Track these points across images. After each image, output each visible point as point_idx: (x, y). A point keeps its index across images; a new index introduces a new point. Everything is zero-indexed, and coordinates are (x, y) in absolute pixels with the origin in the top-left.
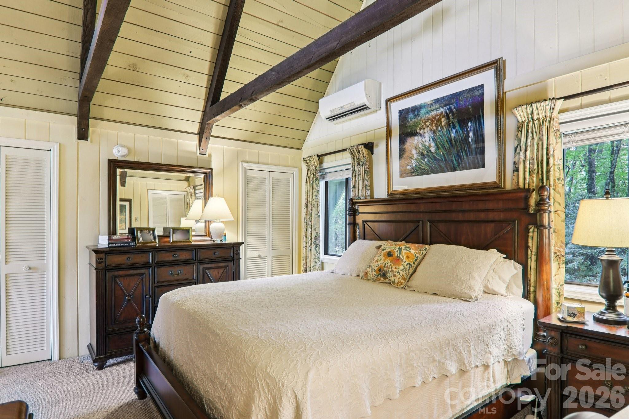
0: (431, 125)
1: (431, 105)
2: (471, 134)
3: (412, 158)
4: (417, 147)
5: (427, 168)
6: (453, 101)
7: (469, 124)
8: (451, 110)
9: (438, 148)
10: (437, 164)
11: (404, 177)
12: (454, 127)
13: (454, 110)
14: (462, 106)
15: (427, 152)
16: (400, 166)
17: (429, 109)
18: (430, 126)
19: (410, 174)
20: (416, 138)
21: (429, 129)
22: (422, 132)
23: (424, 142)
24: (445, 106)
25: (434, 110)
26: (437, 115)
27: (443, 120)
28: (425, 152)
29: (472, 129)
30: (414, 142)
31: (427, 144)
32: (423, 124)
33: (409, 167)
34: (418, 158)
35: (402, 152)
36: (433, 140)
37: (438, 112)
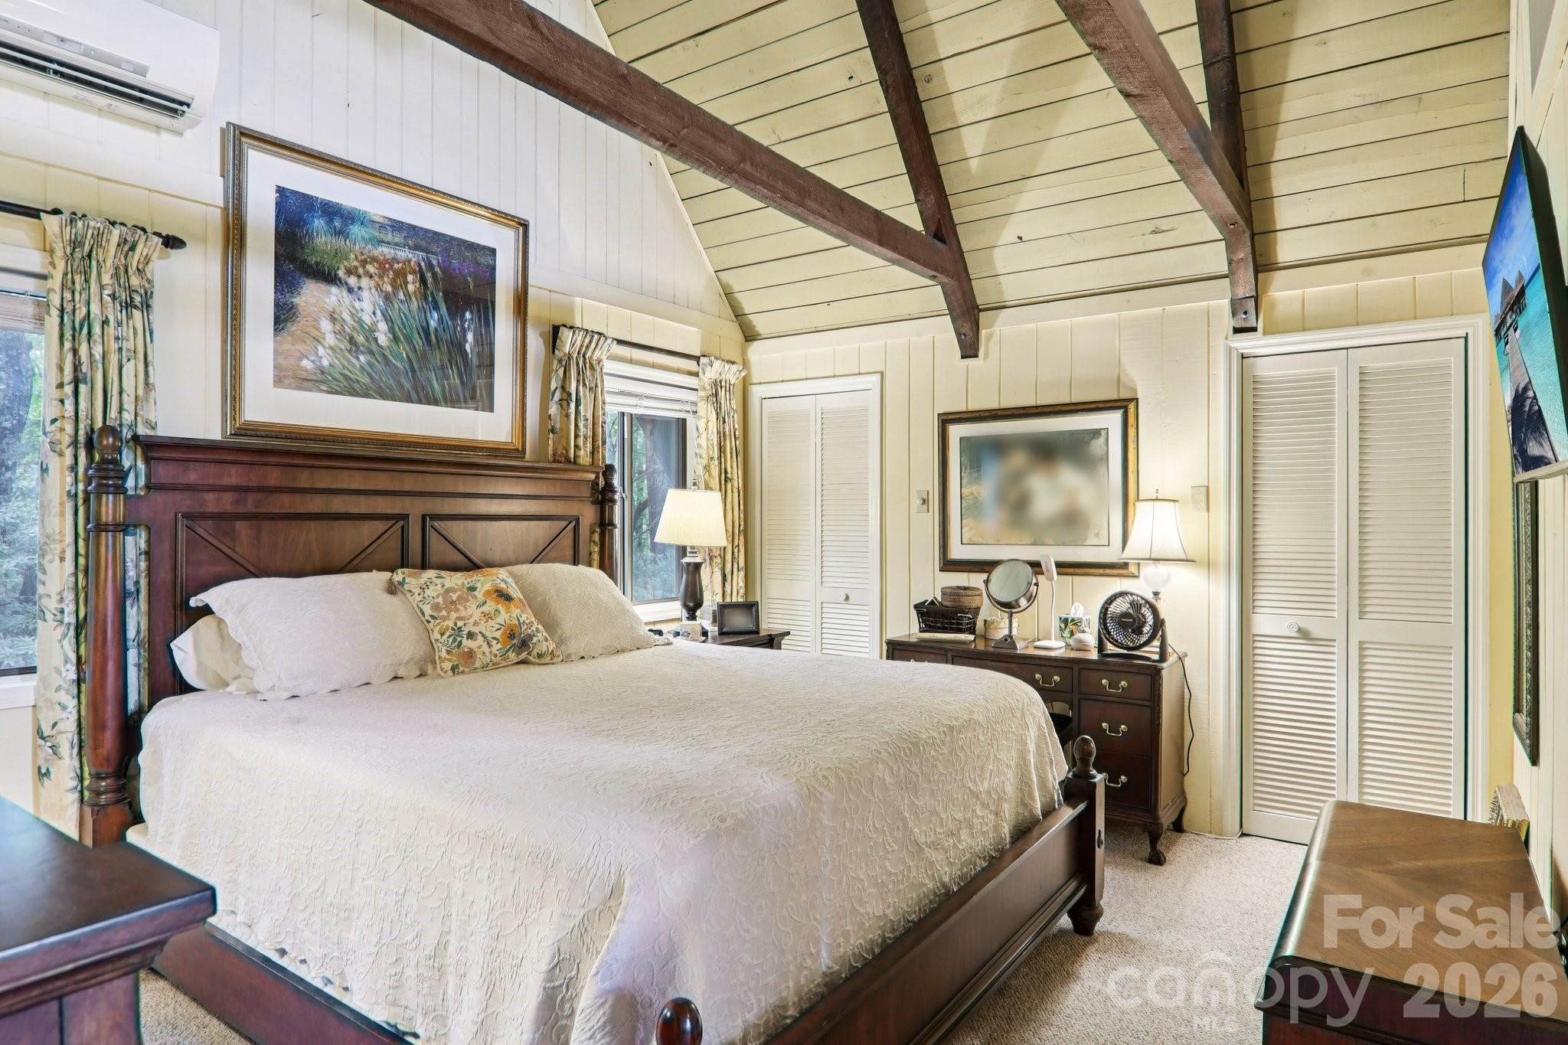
0: (381, 277)
1: (382, 227)
2: (470, 337)
3: (319, 341)
4: (336, 316)
5: (366, 380)
6: (435, 249)
7: (468, 315)
8: (430, 266)
9: (396, 339)
10: (392, 377)
11: (289, 387)
12: (436, 308)
13: (437, 269)
14: (454, 270)
15: (367, 340)
16: (276, 353)
17: (378, 234)
18: (376, 278)
19: (310, 384)
20: (334, 290)
21: (372, 283)
22: (352, 281)
23: (357, 311)
24: (416, 248)
25: (388, 243)
26: (395, 260)
27: (410, 278)
28: (361, 339)
29: (472, 327)
30: (327, 300)
31: (367, 319)
32: (356, 263)
33: (305, 363)
34: (337, 346)
35: (284, 315)
36: (383, 314)
37: (399, 253)
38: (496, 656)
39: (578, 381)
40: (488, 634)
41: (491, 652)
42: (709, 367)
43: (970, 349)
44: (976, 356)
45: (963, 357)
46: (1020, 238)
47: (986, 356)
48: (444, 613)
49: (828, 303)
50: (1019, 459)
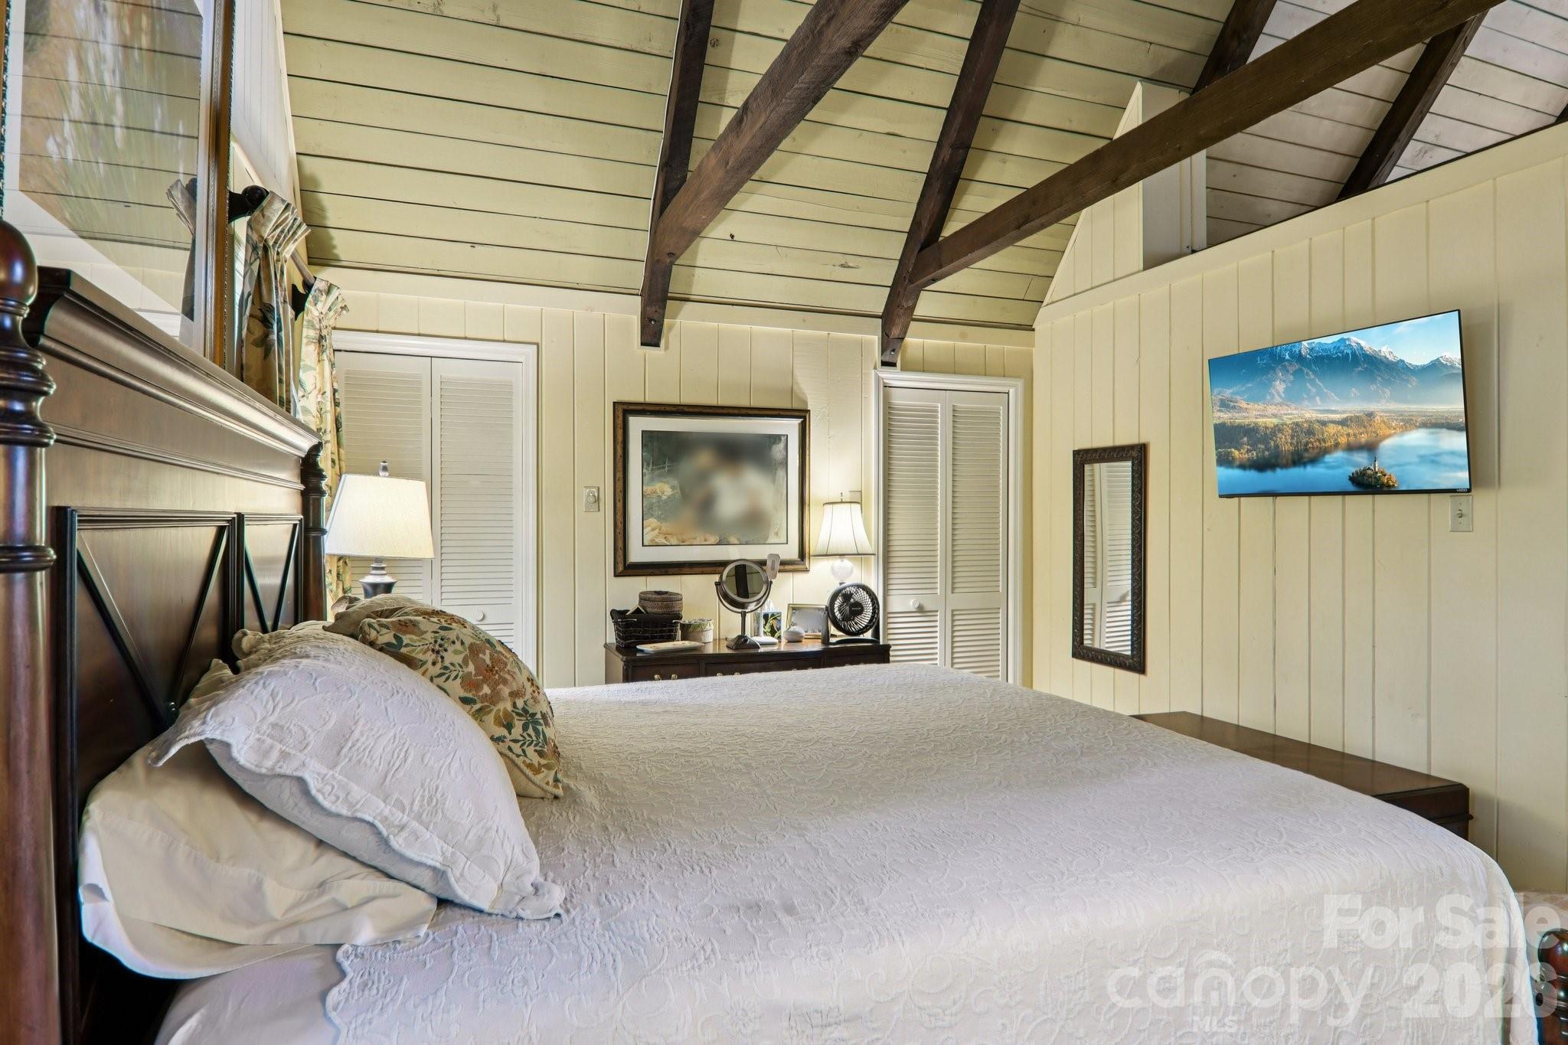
43: (651, 335)
44: (657, 345)
45: (642, 344)
46: (732, 236)
47: (667, 348)
49: (473, 244)
50: (704, 459)
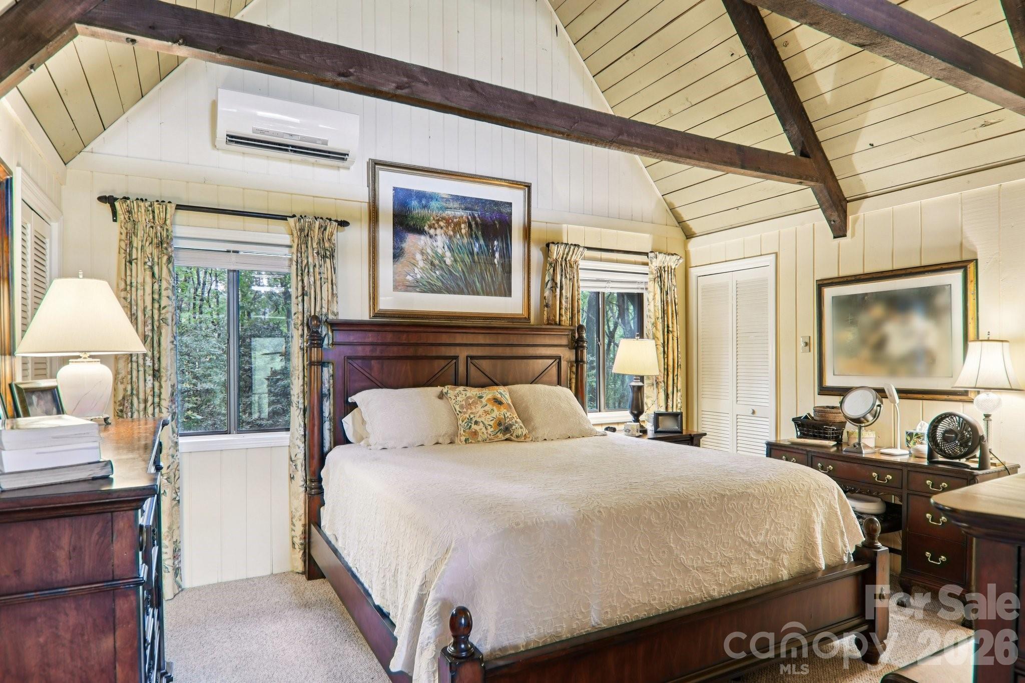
0: (447, 227)
1: (447, 200)
2: (497, 255)
3: (415, 265)
4: (424, 252)
5: (440, 284)
6: (476, 208)
7: (496, 243)
8: (474, 218)
9: (455, 261)
10: (454, 281)
11: (401, 291)
12: (477, 239)
13: (478, 219)
14: (488, 218)
15: (440, 262)
16: (394, 273)
17: (445, 204)
18: (444, 228)
19: (411, 288)
20: (423, 237)
21: (442, 231)
22: (432, 231)
23: (435, 247)
24: (466, 209)
25: (451, 208)
26: (455, 217)
27: (463, 226)
28: (436, 262)
29: (498, 249)
30: (419, 243)
31: (440, 251)
32: (433, 222)
33: (409, 278)
34: (424, 267)
35: (398, 254)
36: (448, 247)
37: (456, 213)
38: (490, 435)
39: (562, 275)
40: (486, 423)
41: (487, 433)
42: (655, 259)
43: (840, 231)
44: (845, 236)
45: (835, 237)
46: (872, 145)
47: (853, 235)
48: (465, 410)
49: (737, 208)
50: (877, 311)
